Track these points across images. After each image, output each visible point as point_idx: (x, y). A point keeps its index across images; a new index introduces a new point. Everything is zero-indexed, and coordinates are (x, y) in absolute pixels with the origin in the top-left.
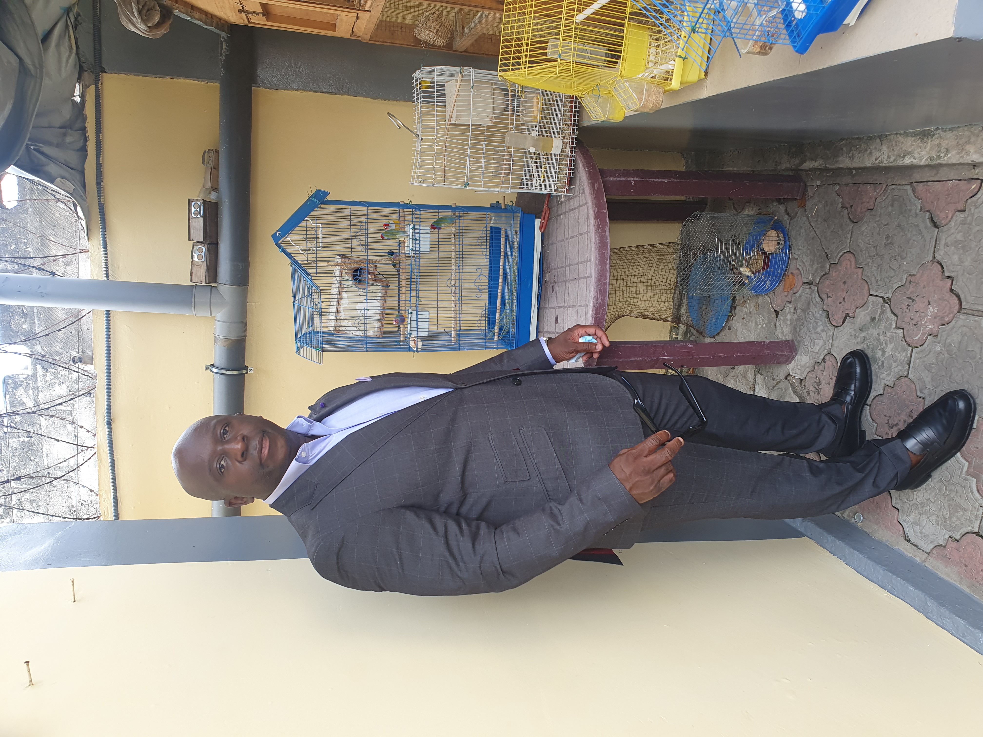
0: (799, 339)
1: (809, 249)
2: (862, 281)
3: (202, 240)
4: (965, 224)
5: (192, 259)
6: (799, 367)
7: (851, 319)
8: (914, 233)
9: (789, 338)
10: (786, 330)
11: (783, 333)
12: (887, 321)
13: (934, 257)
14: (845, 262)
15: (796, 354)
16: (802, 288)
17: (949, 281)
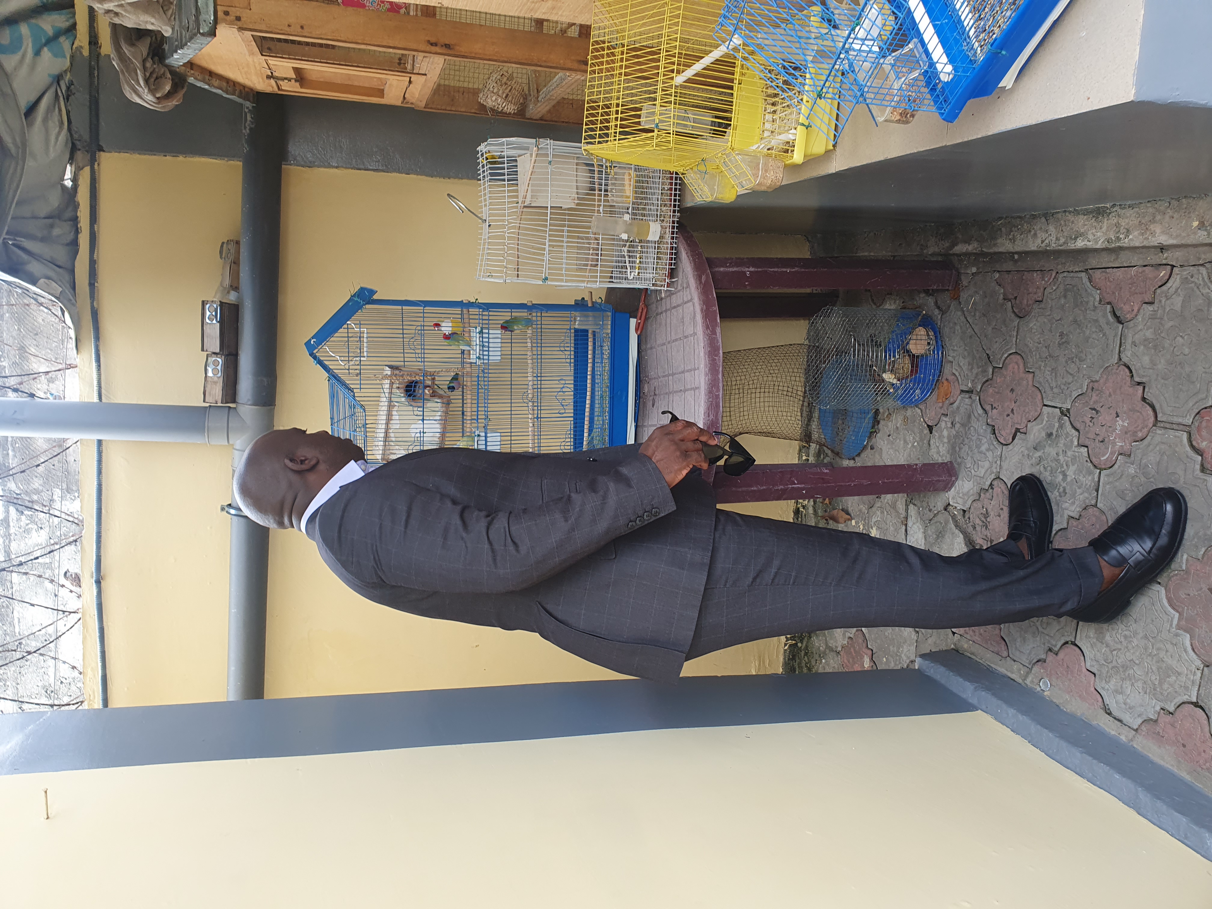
0: (959, 460)
1: (966, 350)
2: (1034, 389)
3: (218, 350)
4: (1156, 318)
5: (206, 374)
6: (961, 495)
7: (1023, 436)
8: (1094, 330)
9: (947, 459)
10: (943, 449)
11: (938, 453)
12: (1067, 437)
13: (1120, 359)
14: (1011, 366)
15: (957, 479)
16: (959, 397)
17: (1140, 388)
